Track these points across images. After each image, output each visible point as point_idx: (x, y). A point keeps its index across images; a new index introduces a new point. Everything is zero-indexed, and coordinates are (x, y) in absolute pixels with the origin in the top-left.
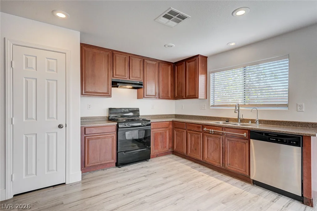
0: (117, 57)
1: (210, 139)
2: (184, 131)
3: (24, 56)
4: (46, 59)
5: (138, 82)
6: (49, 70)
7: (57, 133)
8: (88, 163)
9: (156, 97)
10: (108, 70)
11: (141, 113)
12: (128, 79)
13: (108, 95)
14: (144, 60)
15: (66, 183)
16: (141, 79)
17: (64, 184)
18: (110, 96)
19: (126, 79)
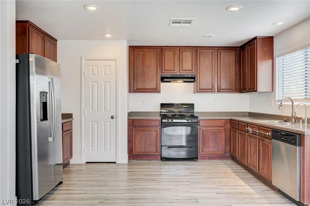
0: (166, 52)
1: (251, 140)
2: (236, 132)
3: (91, 67)
4: (104, 67)
5: (190, 76)
6: (105, 74)
7: (110, 122)
8: (135, 151)
9: (212, 91)
10: (157, 66)
11: (197, 109)
12: (178, 73)
13: (157, 91)
14: (197, 50)
15: (116, 163)
16: (193, 72)
17: (115, 163)
18: (159, 91)
19: (176, 73)
